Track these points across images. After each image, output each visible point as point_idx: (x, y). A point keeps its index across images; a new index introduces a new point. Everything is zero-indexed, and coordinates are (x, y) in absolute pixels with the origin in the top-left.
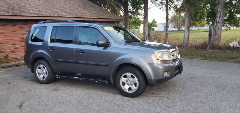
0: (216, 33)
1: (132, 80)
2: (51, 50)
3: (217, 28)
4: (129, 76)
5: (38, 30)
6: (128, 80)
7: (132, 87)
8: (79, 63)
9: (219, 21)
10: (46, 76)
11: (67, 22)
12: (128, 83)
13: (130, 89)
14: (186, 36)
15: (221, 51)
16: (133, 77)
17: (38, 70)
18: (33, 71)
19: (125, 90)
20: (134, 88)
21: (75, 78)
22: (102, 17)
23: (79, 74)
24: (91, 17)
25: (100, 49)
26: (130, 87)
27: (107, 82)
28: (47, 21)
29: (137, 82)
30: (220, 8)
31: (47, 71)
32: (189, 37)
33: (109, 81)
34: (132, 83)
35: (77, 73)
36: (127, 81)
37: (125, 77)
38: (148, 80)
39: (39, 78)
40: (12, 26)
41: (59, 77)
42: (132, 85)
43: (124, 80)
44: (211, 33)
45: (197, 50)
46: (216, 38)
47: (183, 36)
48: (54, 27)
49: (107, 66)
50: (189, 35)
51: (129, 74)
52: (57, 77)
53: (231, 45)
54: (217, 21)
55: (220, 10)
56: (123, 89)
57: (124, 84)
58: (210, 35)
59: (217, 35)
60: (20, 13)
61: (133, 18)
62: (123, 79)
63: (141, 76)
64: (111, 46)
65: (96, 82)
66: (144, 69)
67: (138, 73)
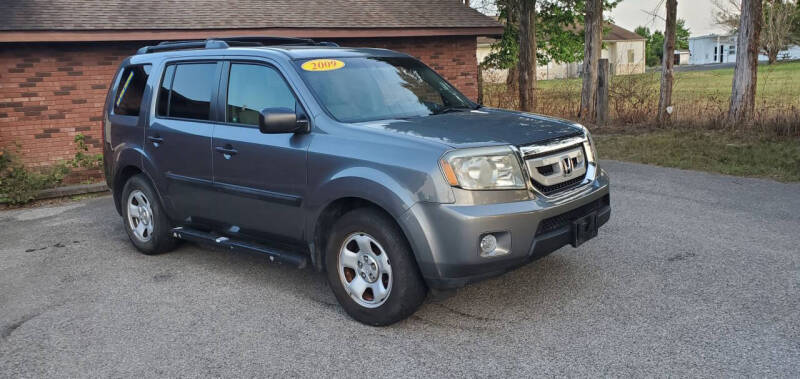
1: (373, 261)
2: (156, 141)
4: (365, 245)
5: (131, 75)
6: (362, 259)
7: (374, 287)
8: (224, 191)
10: (150, 228)
11: (203, 47)
12: (363, 270)
13: (369, 294)
16: (375, 250)
17: (132, 209)
18: (121, 209)
19: (353, 296)
20: (381, 292)
21: (219, 240)
22: (423, 23)
23: (235, 229)
24: (385, 25)
25: (282, 141)
26: (370, 286)
27: (303, 264)
28: (160, 46)
29: (388, 268)
31: (151, 211)
33: (309, 262)
34: (375, 273)
35: (230, 226)
36: (360, 264)
37: (353, 247)
39: (135, 233)
40: (100, 64)
41: (180, 235)
42: (375, 279)
43: (353, 258)
45: (777, 142)
49: (297, 204)
51: (364, 239)
52: (176, 234)
56: (349, 291)
57: (351, 273)
60: (152, 21)
61: (576, 21)
62: (348, 257)
63: (397, 249)
64: (313, 133)
65: (272, 258)
67: (389, 237)
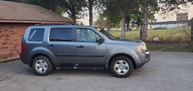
0: (144, 32)
1: (123, 65)
2: (51, 47)
3: (145, 28)
4: (121, 62)
5: (35, 31)
6: (120, 65)
7: (123, 70)
8: (79, 56)
9: (146, 24)
10: (45, 69)
12: (120, 68)
13: (122, 72)
14: (123, 34)
15: (150, 44)
16: (124, 63)
17: (37, 65)
18: (32, 66)
19: (118, 73)
20: (125, 71)
21: (75, 68)
27: (103, 68)
29: (128, 66)
30: (146, 15)
31: (46, 64)
32: (125, 35)
33: (105, 68)
34: (124, 68)
35: (75, 64)
36: (120, 67)
37: (118, 63)
38: (136, 64)
39: (38, 71)
41: (60, 69)
42: (123, 69)
43: (117, 66)
44: (142, 32)
46: (144, 35)
47: (121, 34)
48: (51, 29)
49: (103, 56)
50: (125, 33)
51: (121, 61)
52: (58, 69)
53: (155, 39)
54: (145, 24)
55: (146, 16)
56: (117, 72)
57: (117, 69)
58: (141, 33)
59: (145, 34)
63: (131, 62)
64: (105, 42)
65: (94, 69)
66: (133, 57)
67: (129, 60)
